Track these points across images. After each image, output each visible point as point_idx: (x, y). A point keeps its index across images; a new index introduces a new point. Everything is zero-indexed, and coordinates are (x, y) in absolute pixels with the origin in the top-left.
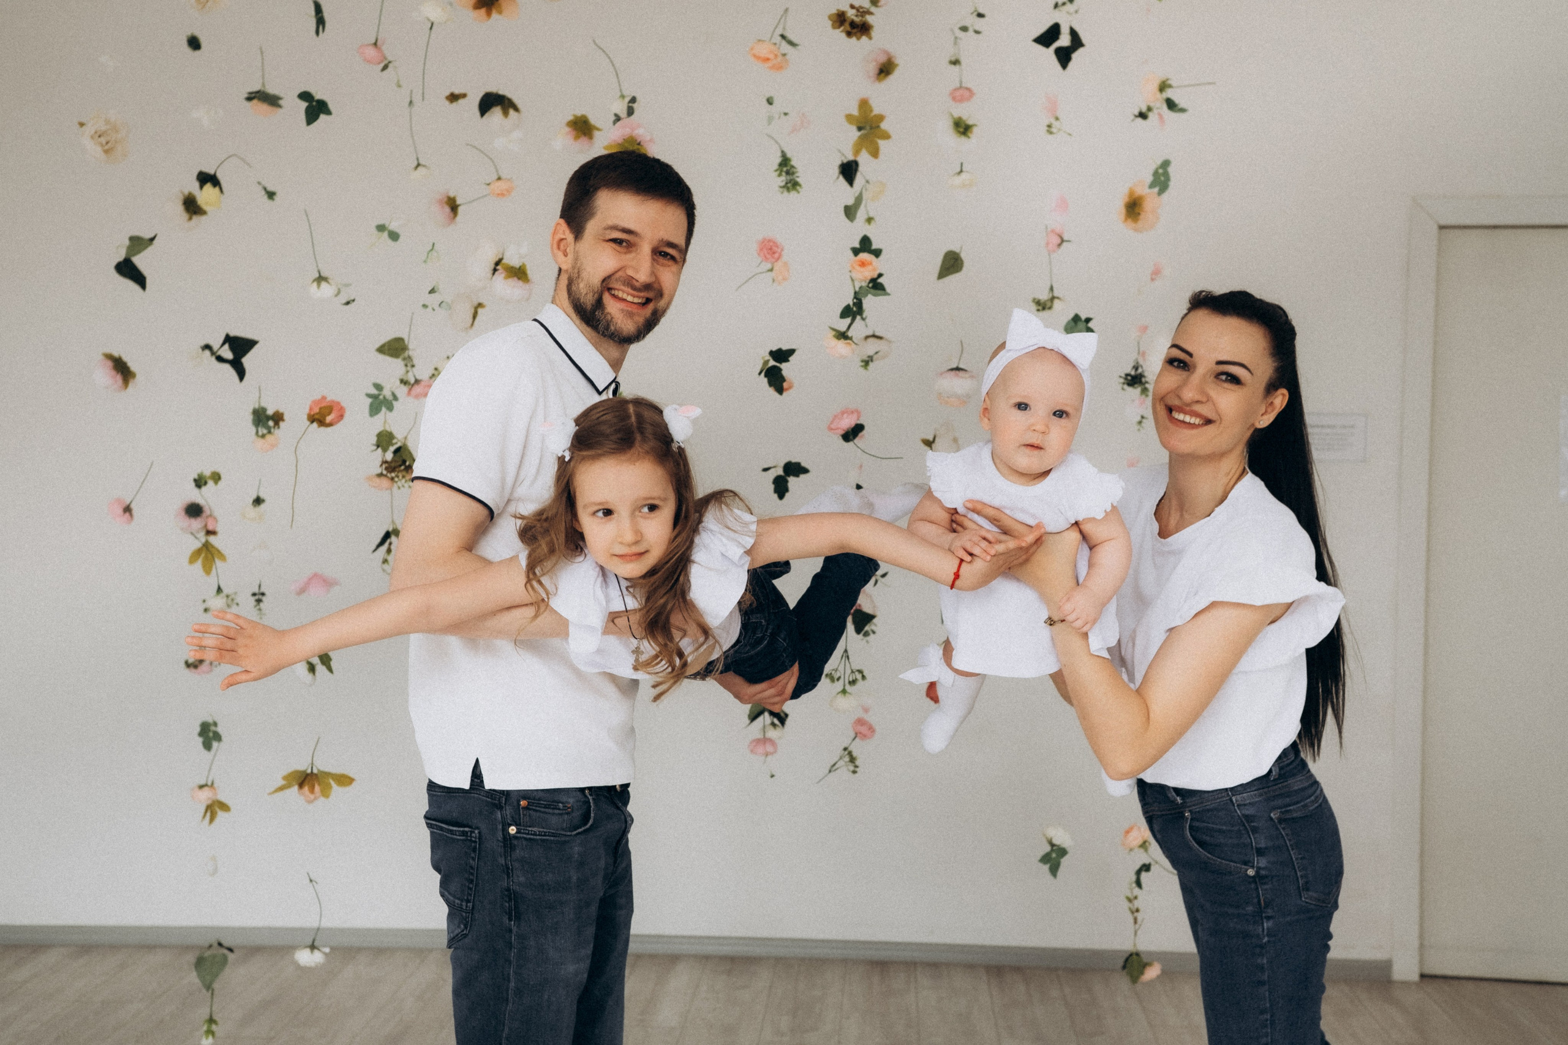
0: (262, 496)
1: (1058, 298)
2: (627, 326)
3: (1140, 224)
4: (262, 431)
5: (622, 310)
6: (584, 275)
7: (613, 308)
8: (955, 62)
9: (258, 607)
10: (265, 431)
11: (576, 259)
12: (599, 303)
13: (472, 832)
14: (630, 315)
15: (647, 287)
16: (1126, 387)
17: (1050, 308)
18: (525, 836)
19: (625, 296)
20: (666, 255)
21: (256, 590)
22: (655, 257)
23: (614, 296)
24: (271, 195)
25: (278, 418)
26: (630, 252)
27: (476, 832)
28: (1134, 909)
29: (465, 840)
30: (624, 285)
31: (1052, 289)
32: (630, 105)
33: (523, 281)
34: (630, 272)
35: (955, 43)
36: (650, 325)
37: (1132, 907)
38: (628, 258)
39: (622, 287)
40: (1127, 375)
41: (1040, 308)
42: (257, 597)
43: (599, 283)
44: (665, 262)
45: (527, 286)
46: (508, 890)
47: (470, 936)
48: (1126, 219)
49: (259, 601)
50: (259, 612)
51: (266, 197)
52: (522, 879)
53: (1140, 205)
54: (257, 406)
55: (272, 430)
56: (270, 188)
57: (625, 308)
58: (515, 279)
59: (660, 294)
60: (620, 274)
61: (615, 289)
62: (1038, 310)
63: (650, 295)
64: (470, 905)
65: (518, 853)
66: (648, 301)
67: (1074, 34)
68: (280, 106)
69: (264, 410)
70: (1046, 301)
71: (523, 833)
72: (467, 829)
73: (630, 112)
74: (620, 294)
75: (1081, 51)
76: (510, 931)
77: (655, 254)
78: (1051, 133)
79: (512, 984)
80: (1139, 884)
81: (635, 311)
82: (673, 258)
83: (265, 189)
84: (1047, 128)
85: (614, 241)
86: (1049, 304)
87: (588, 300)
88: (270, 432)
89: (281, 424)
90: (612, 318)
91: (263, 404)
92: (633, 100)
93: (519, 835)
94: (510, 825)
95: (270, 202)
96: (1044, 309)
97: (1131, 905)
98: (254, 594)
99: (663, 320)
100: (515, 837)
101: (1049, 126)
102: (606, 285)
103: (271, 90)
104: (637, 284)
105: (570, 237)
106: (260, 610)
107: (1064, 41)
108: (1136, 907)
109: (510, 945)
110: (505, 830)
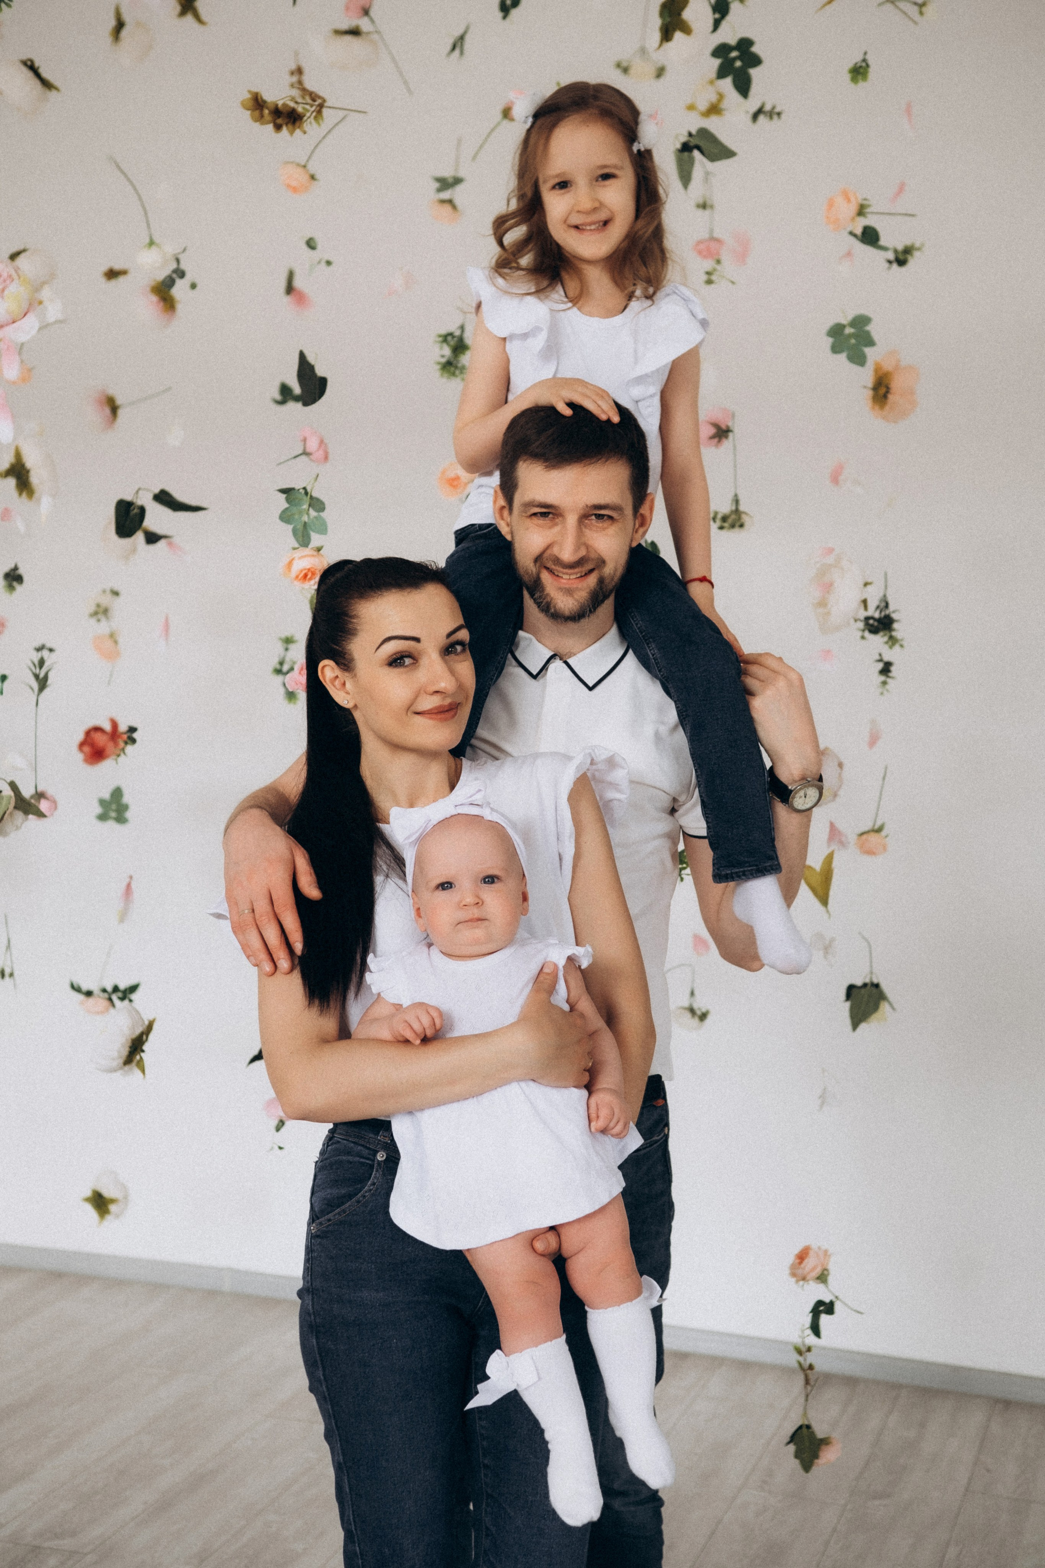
5: (561, 589)
8: (704, 207)
14: (570, 592)
16: (867, 634)
17: (738, 526)
28: (806, 1365)
37: (802, 1361)
40: (868, 619)
41: (720, 525)
48: (873, 407)
66: (589, 572)
78: (711, 283)
80: (815, 1329)
81: (574, 587)
82: (611, 518)
86: (735, 521)
96: (727, 524)
97: (801, 1359)
101: (710, 274)
108: (808, 1363)
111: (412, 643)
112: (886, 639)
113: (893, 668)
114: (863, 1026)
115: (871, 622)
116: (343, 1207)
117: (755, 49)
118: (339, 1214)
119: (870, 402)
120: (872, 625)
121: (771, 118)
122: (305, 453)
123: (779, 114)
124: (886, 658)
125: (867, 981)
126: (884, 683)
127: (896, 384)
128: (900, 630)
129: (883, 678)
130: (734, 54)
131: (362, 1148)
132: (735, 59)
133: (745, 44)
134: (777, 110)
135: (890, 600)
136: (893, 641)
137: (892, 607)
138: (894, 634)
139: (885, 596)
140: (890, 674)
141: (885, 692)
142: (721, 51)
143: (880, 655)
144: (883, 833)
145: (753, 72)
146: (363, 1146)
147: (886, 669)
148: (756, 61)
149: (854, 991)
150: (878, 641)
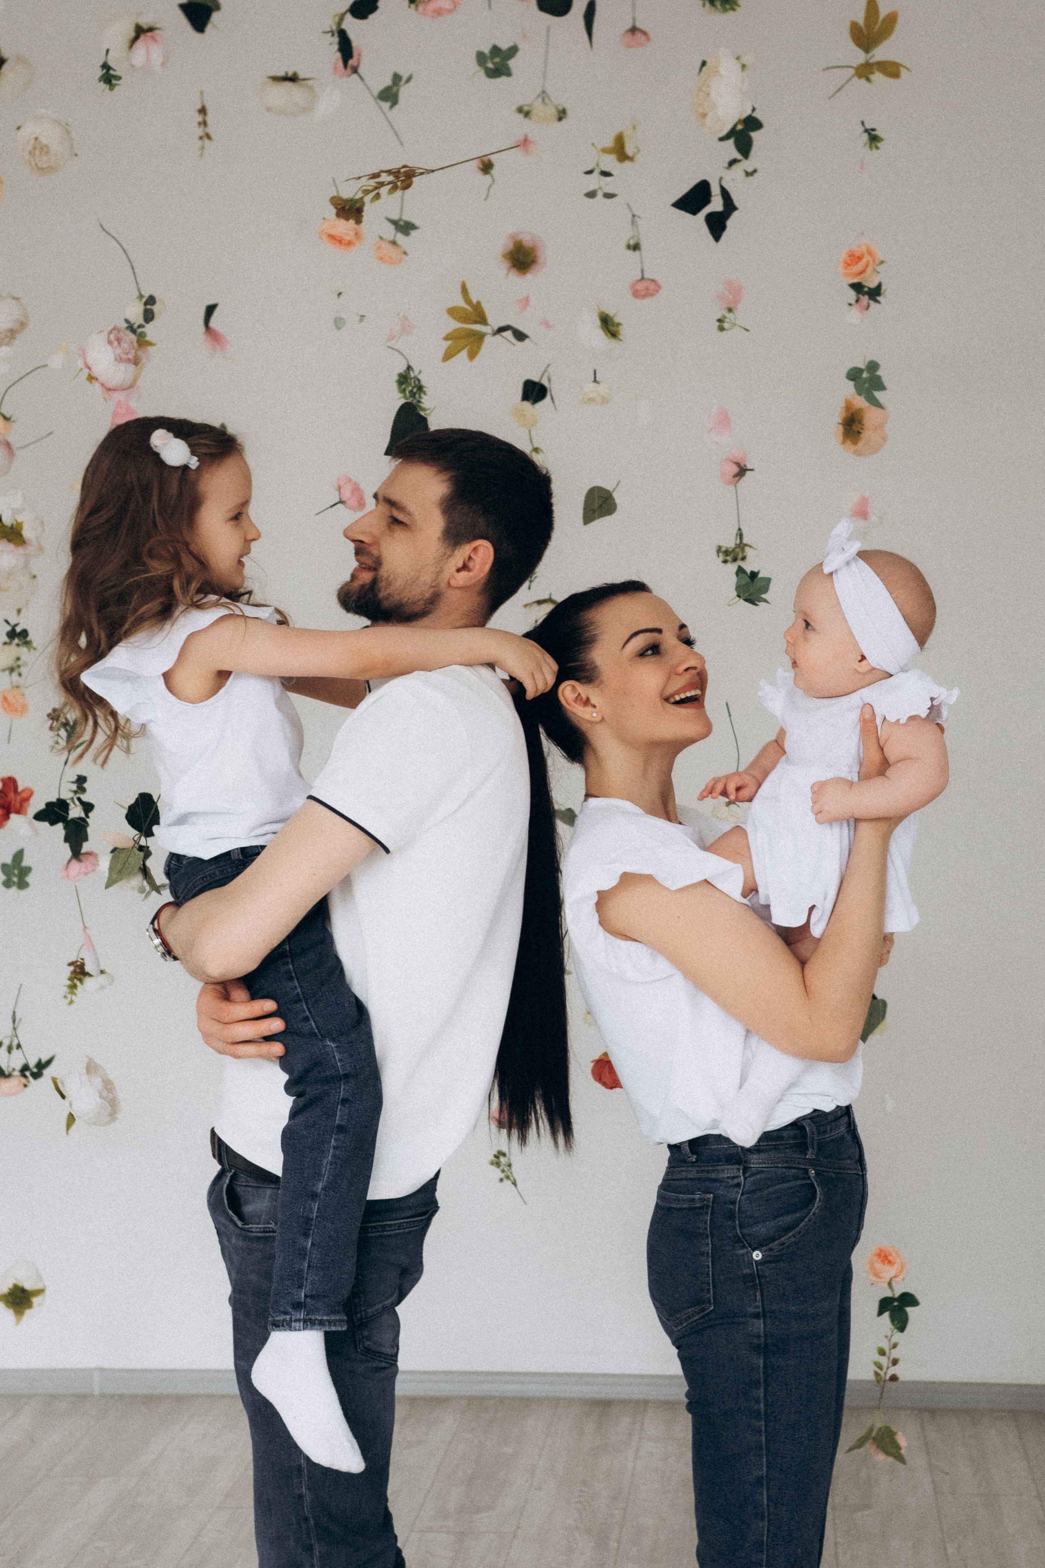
1: (749, 545)
3: (861, 444)
8: (636, 247)
31: (742, 534)
32: (149, 307)
33: (15, 544)
35: (633, 223)
41: (729, 559)
45: (20, 550)
48: (844, 442)
53: (860, 422)
58: (5, 540)
62: (725, 562)
67: (725, 194)
70: (732, 549)
73: (149, 316)
75: (735, 215)
78: (722, 328)
92: (151, 300)
96: (734, 559)
101: (722, 321)
107: (716, 205)
111: (655, 635)
116: (798, 1229)
118: (794, 1236)
122: (341, 502)
131: (796, 1171)
146: (795, 1168)
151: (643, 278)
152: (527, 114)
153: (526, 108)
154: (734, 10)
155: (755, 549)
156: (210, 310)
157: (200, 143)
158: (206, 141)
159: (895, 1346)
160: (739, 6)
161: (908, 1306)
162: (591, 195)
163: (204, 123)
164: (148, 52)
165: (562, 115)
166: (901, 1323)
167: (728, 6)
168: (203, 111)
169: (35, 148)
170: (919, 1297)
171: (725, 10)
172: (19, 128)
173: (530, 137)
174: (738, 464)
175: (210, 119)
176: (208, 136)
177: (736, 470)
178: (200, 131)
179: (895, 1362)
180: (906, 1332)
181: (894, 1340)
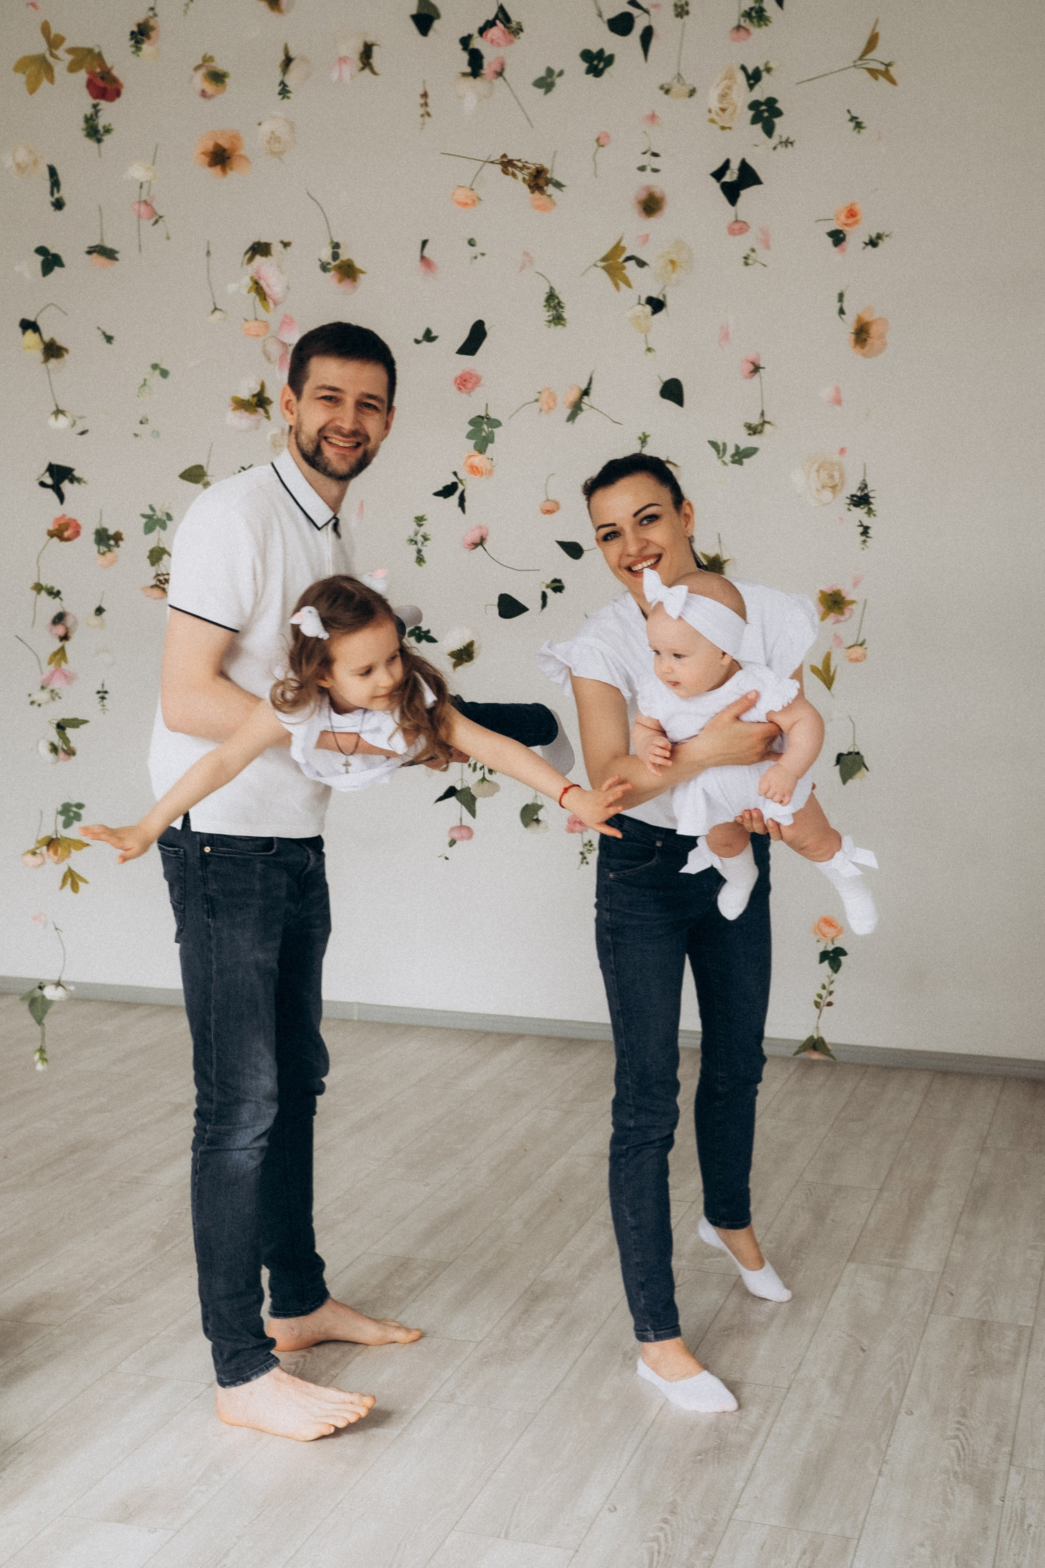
0: (103, 606)
1: (769, 423)
2: (342, 467)
4: (103, 549)
5: (337, 454)
6: (304, 428)
7: (329, 452)
9: (102, 703)
10: (106, 549)
11: (299, 415)
12: (318, 450)
13: (179, 851)
14: (344, 457)
15: (354, 433)
16: (852, 507)
17: (761, 432)
18: (216, 854)
19: (337, 442)
20: (369, 406)
21: (100, 689)
22: (360, 408)
23: (330, 443)
24: (109, 339)
25: (118, 537)
26: (338, 406)
27: (182, 850)
29: (175, 857)
30: (335, 433)
31: (762, 414)
32: (336, 250)
34: (338, 423)
36: (362, 464)
38: (338, 412)
39: (334, 436)
40: (853, 496)
41: (751, 432)
42: (100, 695)
43: (316, 434)
44: (370, 412)
46: (206, 895)
47: (185, 930)
49: (103, 698)
50: (102, 708)
51: (104, 341)
52: (215, 887)
53: (868, 332)
54: (99, 527)
55: (112, 548)
56: (109, 333)
57: (339, 452)
59: (367, 438)
60: (331, 425)
61: (329, 437)
62: (749, 434)
63: (359, 439)
64: (182, 906)
65: (211, 867)
66: (358, 445)
68: (117, 259)
69: (105, 530)
70: (757, 425)
71: (215, 852)
72: (177, 849)
73: (335, 257)
74: (333, 441)
76: (209, 926)
77: (361, 406)
78: (746, 264)
79: (214, 967)
81: (347, 454)
82: (375, 408)
83: (104, 333)
84: (743, 260)
85: (325, 398)
86: (760, 428)
87: (309, 448)
88: (110, 550)
89: (120, 543)
90: (329, 461)
91: (105, 526)
93: (212, 853)
94: (206, 846)
95: (108, 345)
96: (755, 433)
98: (99, 692)
99: (375, 461)
100: (209, 855)
101: (746, 258)
102: (322, 434)
103: (109, 244)
104: (345, 432)
105: (293, 398)
106: (103, 706)
109: (210, 937)
110: (202, 849)
112: (866, 510)
113: (869, 531)
114: (850, 782)
115: (855, 498)
117: (778, 105)
119: (852, 343)
120: (855, 501)
121: (786, 146)
123: (791, 143)
124: (865, 524)
125: (851, 750)
126: (864, 541)
127: (874, 331)
128: (876, 504)
129: (863, 538)
130: (763, 108)
132: (764, 111)
133: (771, 102)
134: (790, 140)
135: (868, 482)
136: (870, 512)
137: (870, 488)
138: (871, 506)
139: (864, 480)
140: (869, 535)
141: (865, 548)
142: (754, 105)
143: (860, 522)
144: (864, 646)
145: (777, 121)
147: (865, 531)
148: (779, 113)
149: (842, 758)
150: (859, 513)
151: (737, 221)
152: (667, 92)
153: (666, 87)
154: (766, 25)
155: (773, 425)
156: (424, 243)
157: (421, 119)
158: (426, 117)
159: (832, 982)
160: (770, 22)
161: (841, 956)
162: (642, 169)
163: (426, 104)
164: (341, 70)
165: (692, 93)
166: (836, 966)
167: (762, 23)
168: (425, 95)
169: (271, 138)
170: (846, 949)
171: (760, 26)
172: (260, 124)
173: (657, 113)
174: (753, 363)
175: (429, 101)
176: (428, 114)
177: (752, 367)
178: (422, 111)
179: (831, 993)
180: (838, 974)
181: (832, 979)
